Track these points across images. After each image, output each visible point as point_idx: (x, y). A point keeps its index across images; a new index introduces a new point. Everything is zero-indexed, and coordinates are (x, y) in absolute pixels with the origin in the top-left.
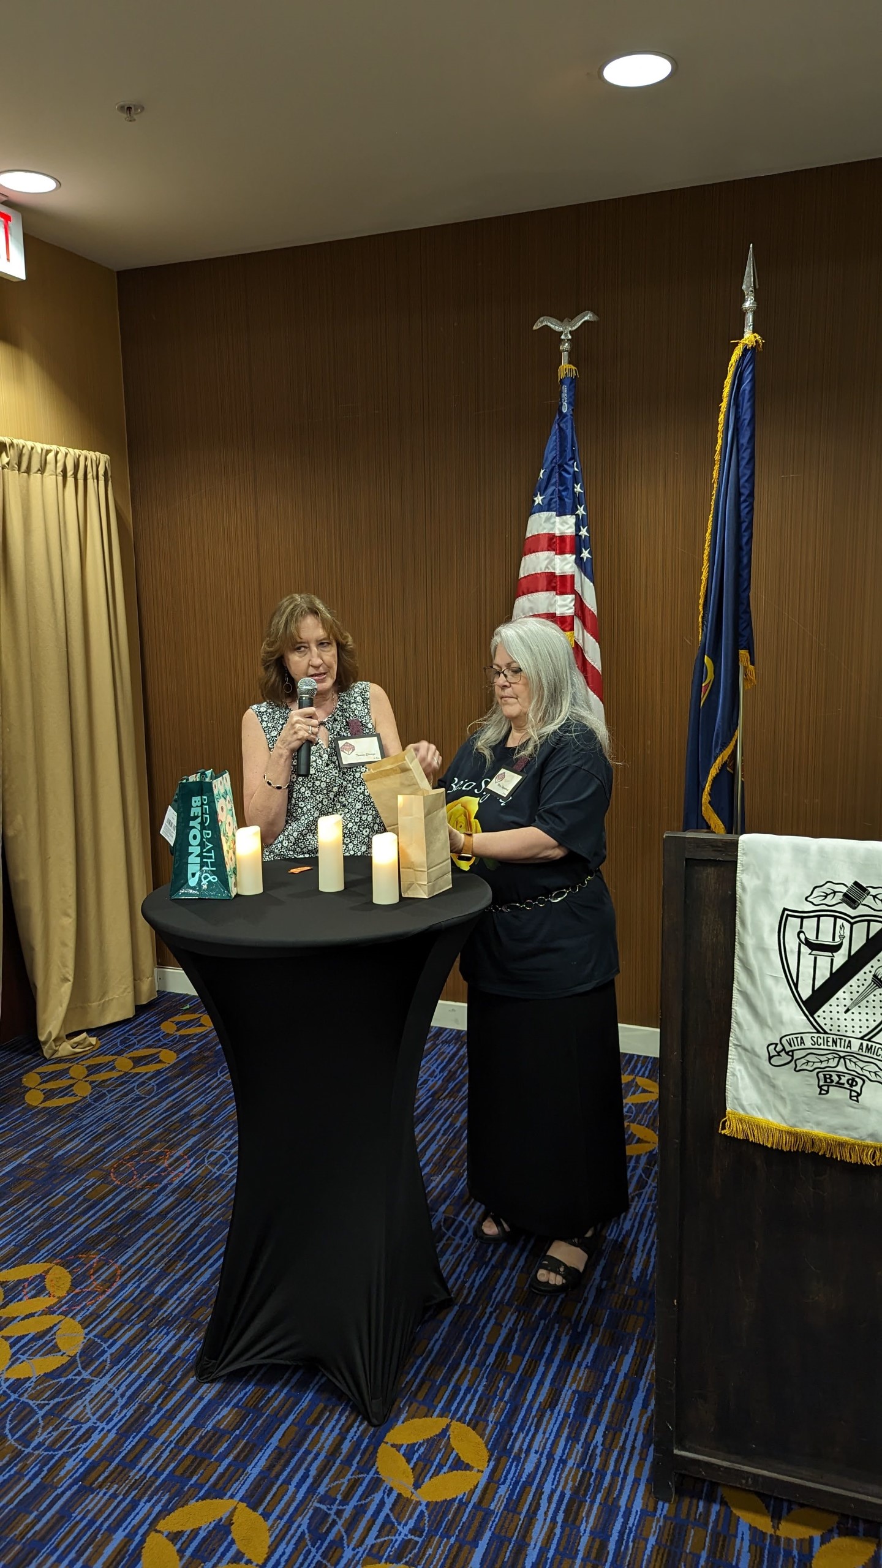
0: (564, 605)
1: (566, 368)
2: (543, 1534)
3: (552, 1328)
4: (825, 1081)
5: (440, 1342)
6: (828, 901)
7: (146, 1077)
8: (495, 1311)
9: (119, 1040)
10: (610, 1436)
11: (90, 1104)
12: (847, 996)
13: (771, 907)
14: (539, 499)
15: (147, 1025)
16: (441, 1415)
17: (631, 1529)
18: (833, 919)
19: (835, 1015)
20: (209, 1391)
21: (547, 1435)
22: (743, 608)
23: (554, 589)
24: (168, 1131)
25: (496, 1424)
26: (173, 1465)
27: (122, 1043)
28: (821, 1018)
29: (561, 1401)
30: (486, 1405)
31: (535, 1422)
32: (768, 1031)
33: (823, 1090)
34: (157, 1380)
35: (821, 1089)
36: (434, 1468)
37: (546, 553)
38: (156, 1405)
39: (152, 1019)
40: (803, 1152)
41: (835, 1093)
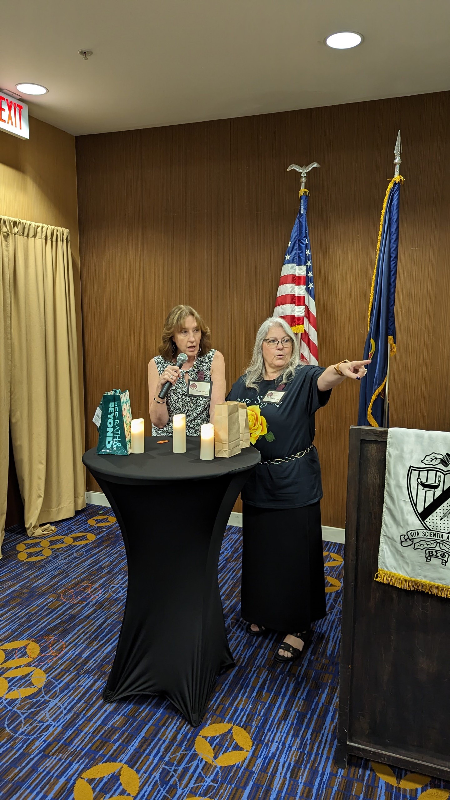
0: (299, 311)
1: (303, 191)
2: (279, 784)
3: (286, 680)
4: (429, 555)
5: (228, 685)
6: (433, 463)
7: (80, 547)
8: (256, 670)
9: (66, 528)
10: (314, 735)
11: (51, 560)
12: (441, 511)
13: (404, 465)
14: (288, 257)
15: (81, 521)
16: (228, 722)
17: (324, 782)
18: (435, 472)
19: (435, 521)
20: (109, 707)
21: (282, 734)
22: (391, 315)
23: (294, 303)
24: (91, 575)
25: (256, 727)
26: (90, 745)
27: (68, 529)
28: (428, 522)
29: (289, 716)
30: (251, 718)
31: (276, 726)
32: (400, 529)
33: (428, 559)
34: (83, 701)
35: (427, 559)
36: (224, 749)
37: (291, 285)
38: (82, 714)
39: (83, 518)
40: (417, 591)
41: (435, 561)
